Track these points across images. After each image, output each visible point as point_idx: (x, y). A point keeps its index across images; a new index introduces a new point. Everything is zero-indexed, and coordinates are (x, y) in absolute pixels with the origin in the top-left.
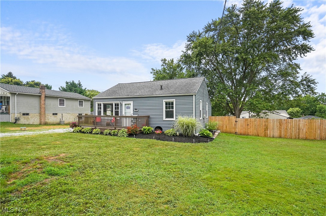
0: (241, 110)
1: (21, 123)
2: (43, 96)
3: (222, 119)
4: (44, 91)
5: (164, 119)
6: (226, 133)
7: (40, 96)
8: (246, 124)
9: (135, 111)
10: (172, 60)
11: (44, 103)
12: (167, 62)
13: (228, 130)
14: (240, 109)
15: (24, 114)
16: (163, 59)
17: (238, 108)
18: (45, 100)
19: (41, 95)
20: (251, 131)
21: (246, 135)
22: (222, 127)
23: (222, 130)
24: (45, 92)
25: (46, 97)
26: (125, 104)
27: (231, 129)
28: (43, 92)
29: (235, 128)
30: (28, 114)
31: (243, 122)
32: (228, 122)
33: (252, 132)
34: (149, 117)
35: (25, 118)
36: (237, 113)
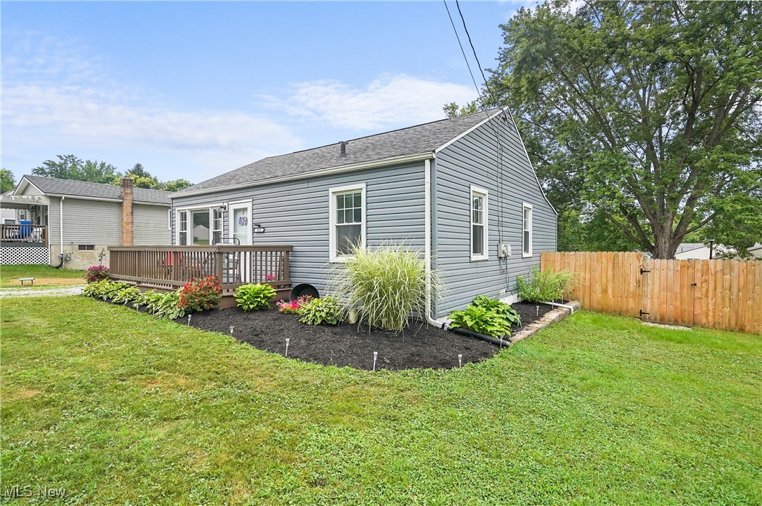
0: (677, 238)
1: (75, 268)
2: (127, 205)
3: (588, 262)
4: (128, 191)
5: (333, 257)
6: (601, 311)
7: (121, 204)
8: (687, 282)
9: (256, 230)
10: (471, 105)
11: (130, 221)
12: (458, 112)
13: (611, 300)
14: (675, 235)
15: (82, 247)
16: (449, 105)
17: (667, 231)
18: (132, 213)
19: (121, 201)
20: (708, 310)
21: (683, 323)
22: (587, 290)
23: (587, 301)
24: (132, 193)
25: (134, 206)
26: (236, 211)
27: (621, 296)
28: (127, 194)
29: (638, 297)
30: (91, 247)
31: (671, 273)
32: (610, 272)
33: (711, 314)
34: (289, 249)
35: (83, 256)
36: (664, 244)
